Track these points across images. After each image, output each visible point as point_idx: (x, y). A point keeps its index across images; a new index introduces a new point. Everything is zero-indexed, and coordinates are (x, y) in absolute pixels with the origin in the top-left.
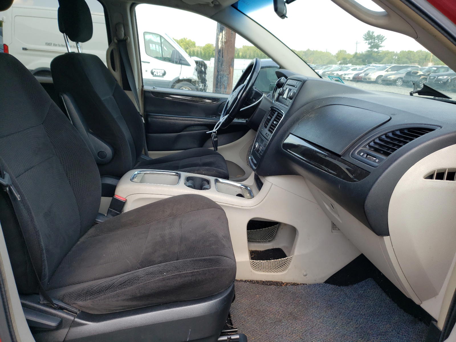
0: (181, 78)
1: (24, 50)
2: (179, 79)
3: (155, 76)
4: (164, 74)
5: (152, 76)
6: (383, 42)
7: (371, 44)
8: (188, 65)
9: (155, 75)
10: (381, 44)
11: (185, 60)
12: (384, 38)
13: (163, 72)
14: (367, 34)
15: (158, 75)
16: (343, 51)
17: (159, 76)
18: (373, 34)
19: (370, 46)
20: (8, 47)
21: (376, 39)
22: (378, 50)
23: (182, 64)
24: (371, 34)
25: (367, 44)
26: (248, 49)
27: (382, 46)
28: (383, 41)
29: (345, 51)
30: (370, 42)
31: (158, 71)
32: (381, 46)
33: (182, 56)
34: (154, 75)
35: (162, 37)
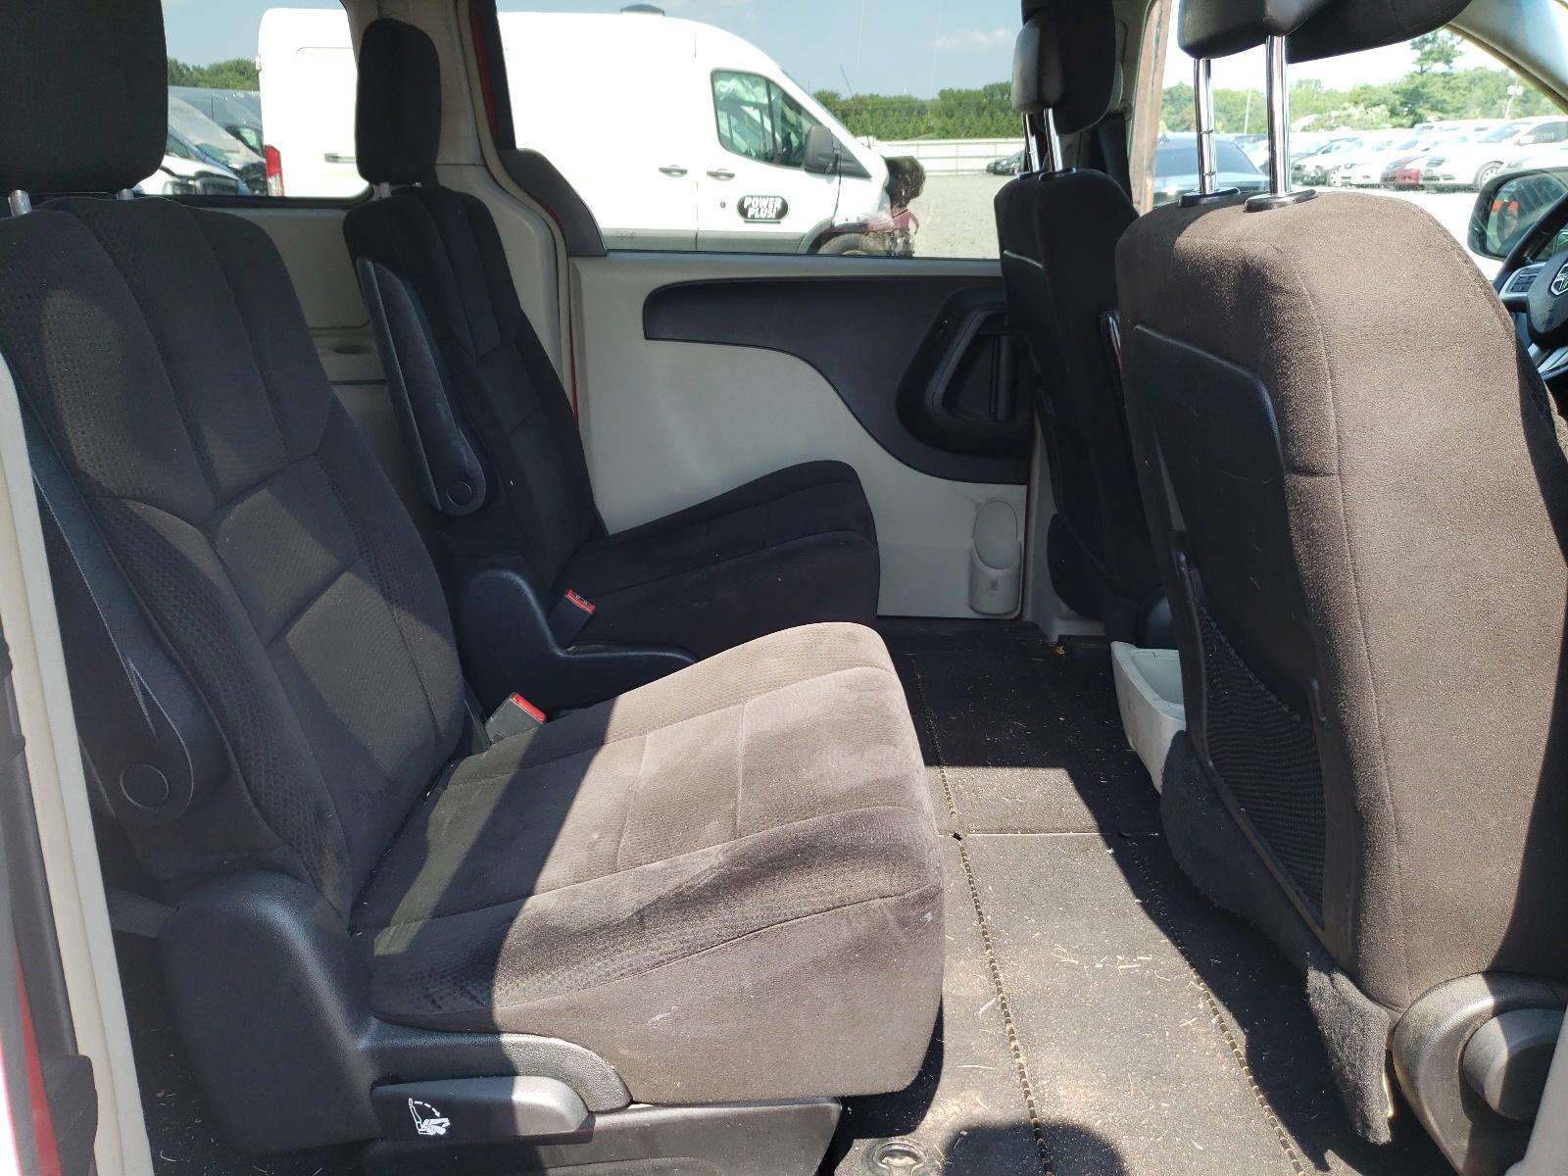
0: (838, 222)
1: (331, 161)
2: (832, 226)
3: (753, 220)
4: (783, 212)
5: (742, 219)
8: (861, 174)
9: (753, 217)
11: (851, 159)
13: (778, 205)
15: (763, 216)
17: (766, 221)
20: (278, 152)
23: (841, 173)
26: (960, 104)
31: (763, 202)
33: (841, 144)
34: (749, 216)
35: (771, 85)
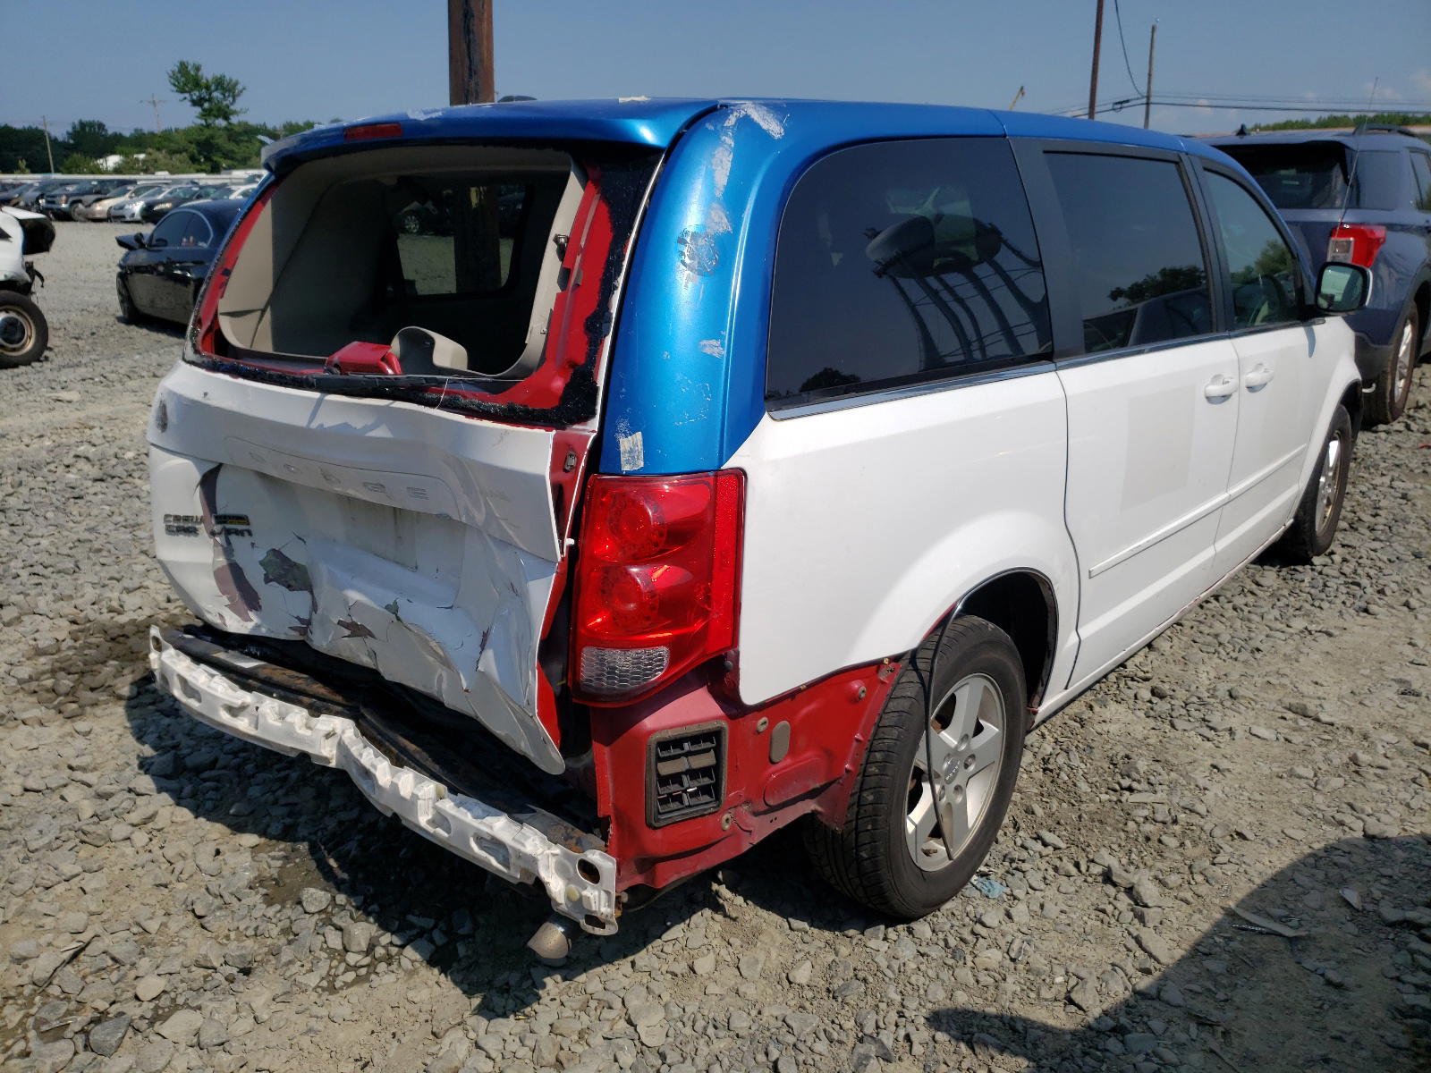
6: (238, 100)
7: (201, 105)
10: (232, 104)
12: (239, 87)
14: (180, 72)
16: (91, 125)
18: (200, 74)
19: (198, 110)
21: (213, 88)
22: (230, 124)
24: (192, 73)
25: (188, 103)
27: (238, 109)
28: (239, 95)
29: (101, 126)
30: (195, 97)
32: (235, 112)
